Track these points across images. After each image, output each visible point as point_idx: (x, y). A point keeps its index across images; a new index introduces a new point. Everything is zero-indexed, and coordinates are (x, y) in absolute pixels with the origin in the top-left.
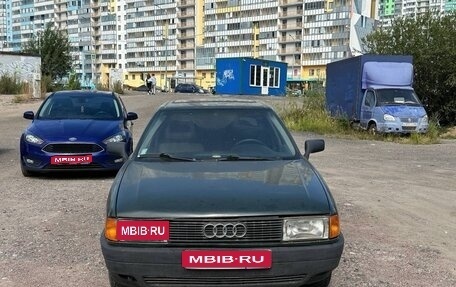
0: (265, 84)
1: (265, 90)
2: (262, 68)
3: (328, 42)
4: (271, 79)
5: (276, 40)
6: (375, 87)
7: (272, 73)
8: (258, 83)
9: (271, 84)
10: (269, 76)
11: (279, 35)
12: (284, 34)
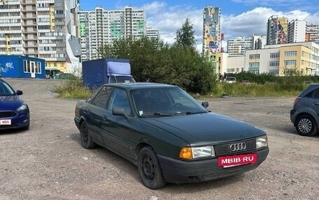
0: (33, 72)
1: (33, 75)
2: (31, 62)
3: (54, 48)
4: (36, 69)
5: (22, 45)
6: (115, 75)
7: (36, 65)
8: (29, 71)
9: (37, 72)
10: (35, 67)
11: (23, 42)
12: (26, 42)
